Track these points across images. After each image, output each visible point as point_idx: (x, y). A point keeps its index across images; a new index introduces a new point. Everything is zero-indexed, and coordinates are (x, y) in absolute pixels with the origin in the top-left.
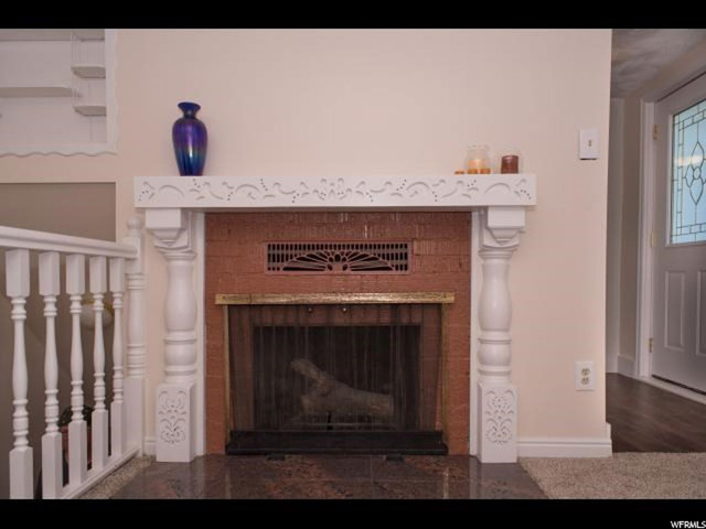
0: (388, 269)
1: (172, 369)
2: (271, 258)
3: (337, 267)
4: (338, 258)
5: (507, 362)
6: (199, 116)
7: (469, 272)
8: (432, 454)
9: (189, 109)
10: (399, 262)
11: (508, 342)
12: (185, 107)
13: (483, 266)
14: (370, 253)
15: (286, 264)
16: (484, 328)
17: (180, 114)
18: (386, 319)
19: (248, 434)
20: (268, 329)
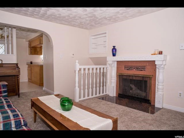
0: (142, 70)
1: (112, 83)
2: (125, 68)
3: (134, 70)
4: (134, 68)
5: (163, 89)
6: (115, 47)
7: (156, 72)
8: (148, 103)
9: (114, 47)
10: (144, 69)
11: (163, 85)
12: (114, 46)
13: (159, 71)
14: (139, 67)
15: (127, 69)
16: (158, 83)
17: (113, 47)
18: (141, 79)
19: (121, 94)
20: (124, 79)
